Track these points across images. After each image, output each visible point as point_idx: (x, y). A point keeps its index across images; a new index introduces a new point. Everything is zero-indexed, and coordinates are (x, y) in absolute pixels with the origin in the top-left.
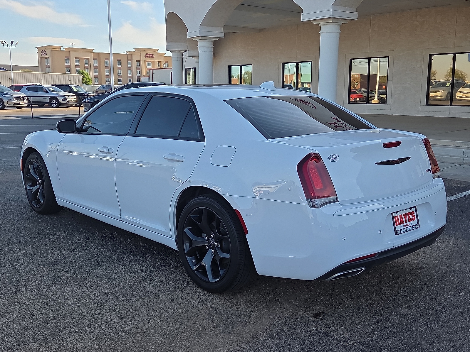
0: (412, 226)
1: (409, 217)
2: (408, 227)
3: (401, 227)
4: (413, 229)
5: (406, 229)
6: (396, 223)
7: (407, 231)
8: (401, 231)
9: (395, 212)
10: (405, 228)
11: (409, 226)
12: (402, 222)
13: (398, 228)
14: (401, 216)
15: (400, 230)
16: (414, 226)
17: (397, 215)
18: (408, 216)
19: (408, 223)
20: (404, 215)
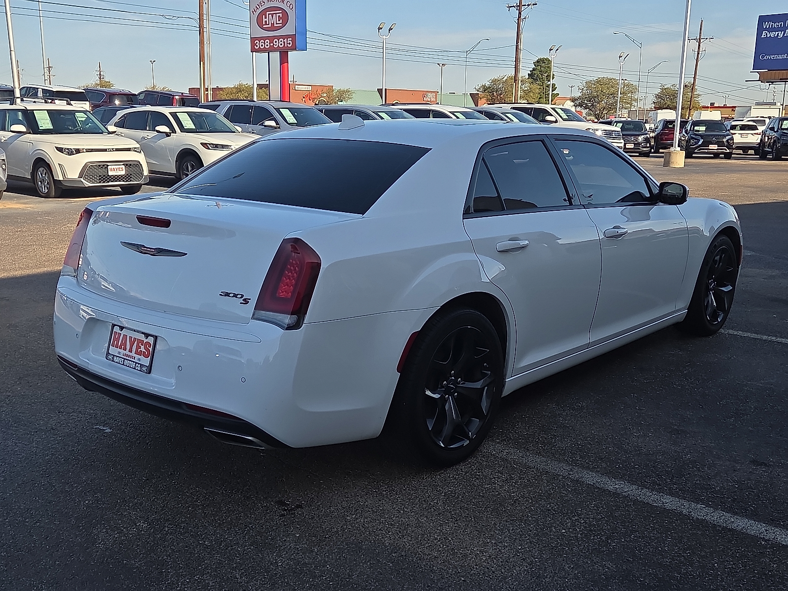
0: (136, 363)
1: (138, 347)
2: (128, 360)
3: (119, 353)
4: (135, 369)
5: (124, 361)
6: (113, 342)
7: (123, 364)
8: (115, 358)
9: (118, 326)
10: (122, 358)
11: (133, 360)
12: (123, 346)
13: (113, 350)
14: (125, 336)
15: (114, 356)
16: (139, 364)
17: (120, 332)
18: (138, 344)
19: (133, 354)
20: (130, 338)
